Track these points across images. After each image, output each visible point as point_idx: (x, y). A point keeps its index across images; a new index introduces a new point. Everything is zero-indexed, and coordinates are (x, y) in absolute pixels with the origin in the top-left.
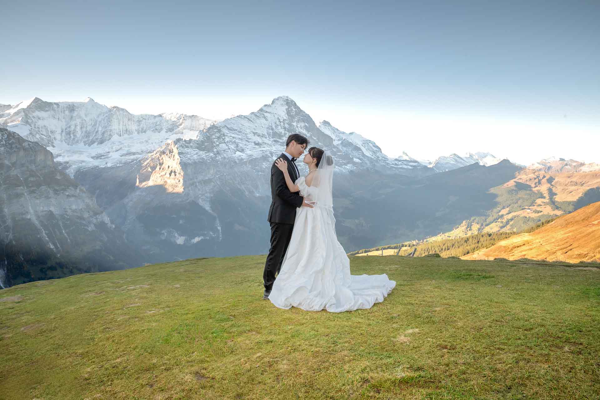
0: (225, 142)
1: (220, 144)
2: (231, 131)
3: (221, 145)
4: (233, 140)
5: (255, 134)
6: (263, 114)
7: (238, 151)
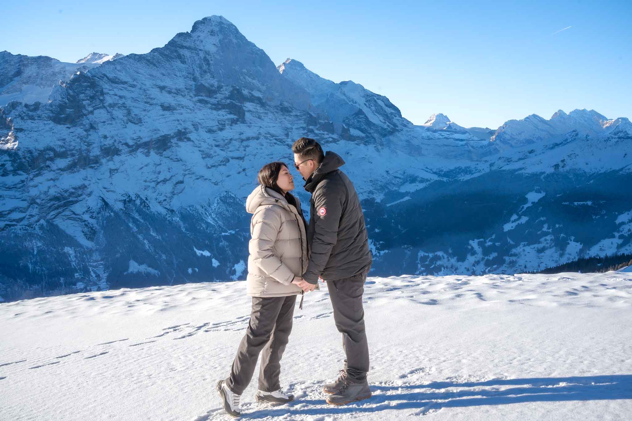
0: (104, 107)
1: (95, 109)
2: (116, 85)
3: (96, 112)
4: (121, 102)
5: (162, 88)
6: (176, 51)
7: (131, 122)
